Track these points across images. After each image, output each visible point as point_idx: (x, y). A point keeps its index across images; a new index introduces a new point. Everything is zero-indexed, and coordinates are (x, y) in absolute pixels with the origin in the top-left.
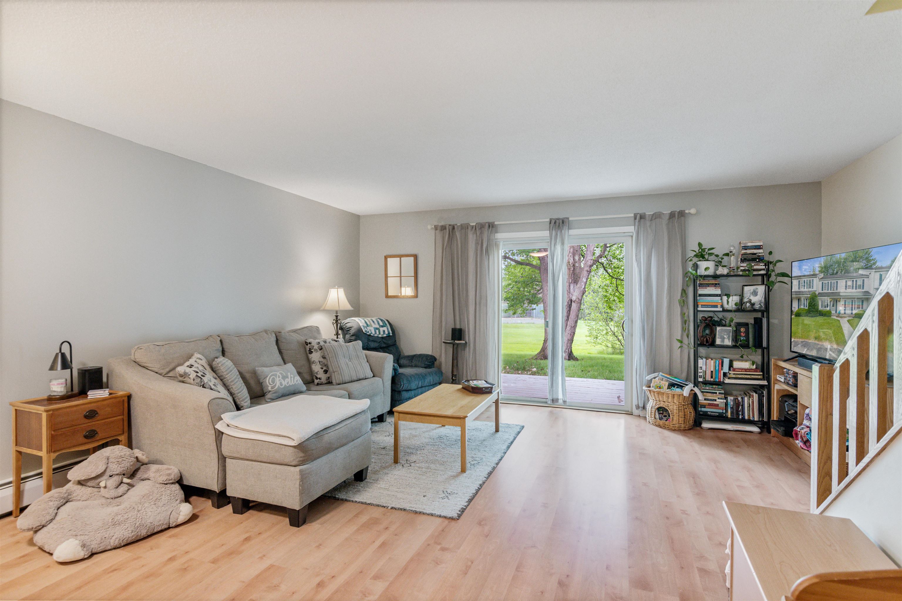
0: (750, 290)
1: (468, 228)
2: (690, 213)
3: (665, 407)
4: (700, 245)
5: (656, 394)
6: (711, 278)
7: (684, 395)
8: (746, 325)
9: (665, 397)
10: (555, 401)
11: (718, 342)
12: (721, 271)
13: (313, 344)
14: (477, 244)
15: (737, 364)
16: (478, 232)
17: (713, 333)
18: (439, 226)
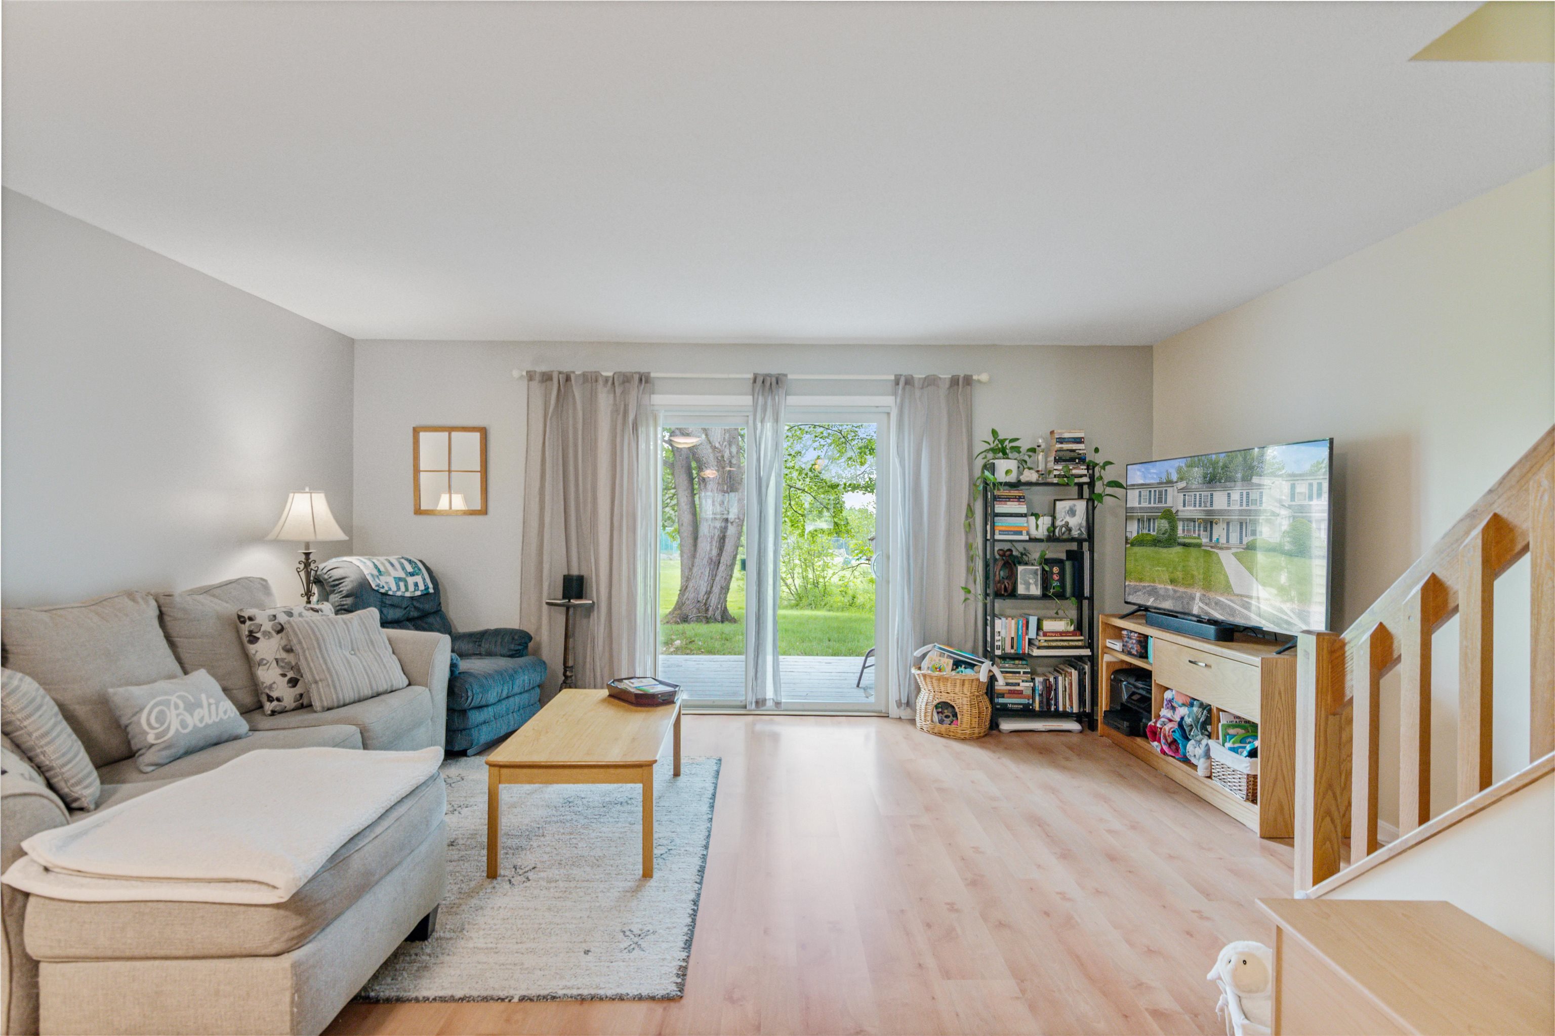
0: (1065, 507)
1: (596, 381)
2: (979, 381)
3: (949, 702)
4: (994, 433)
5: (934, 681)
6: (1008, 487)
7: (981, 680)
8: (1059, 562)
9: (949, 685)
10: (760, 704)
11: (1021, 590)
12: (1027, 477)
13: (258, 621)
14: (615, 411)
15: (1048, 625)
16: (618, 390)
17: (1012, 576)
18: (537, 372)
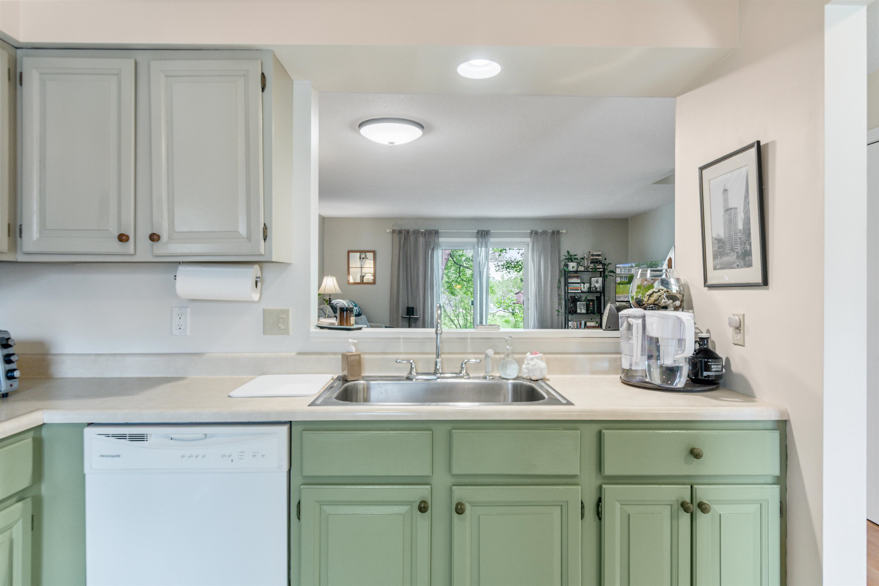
0: (595, 280)
1: (418, 233)
2: (562, 232)
4: (568, 252)
6: (573, 273)
8: (593, 301)
11: (579, 311)
12: (580, 269)
14: (425, 244)
15: (588, 324)
16: (427, 237)
17: (575, 306)
18: (395, 230)
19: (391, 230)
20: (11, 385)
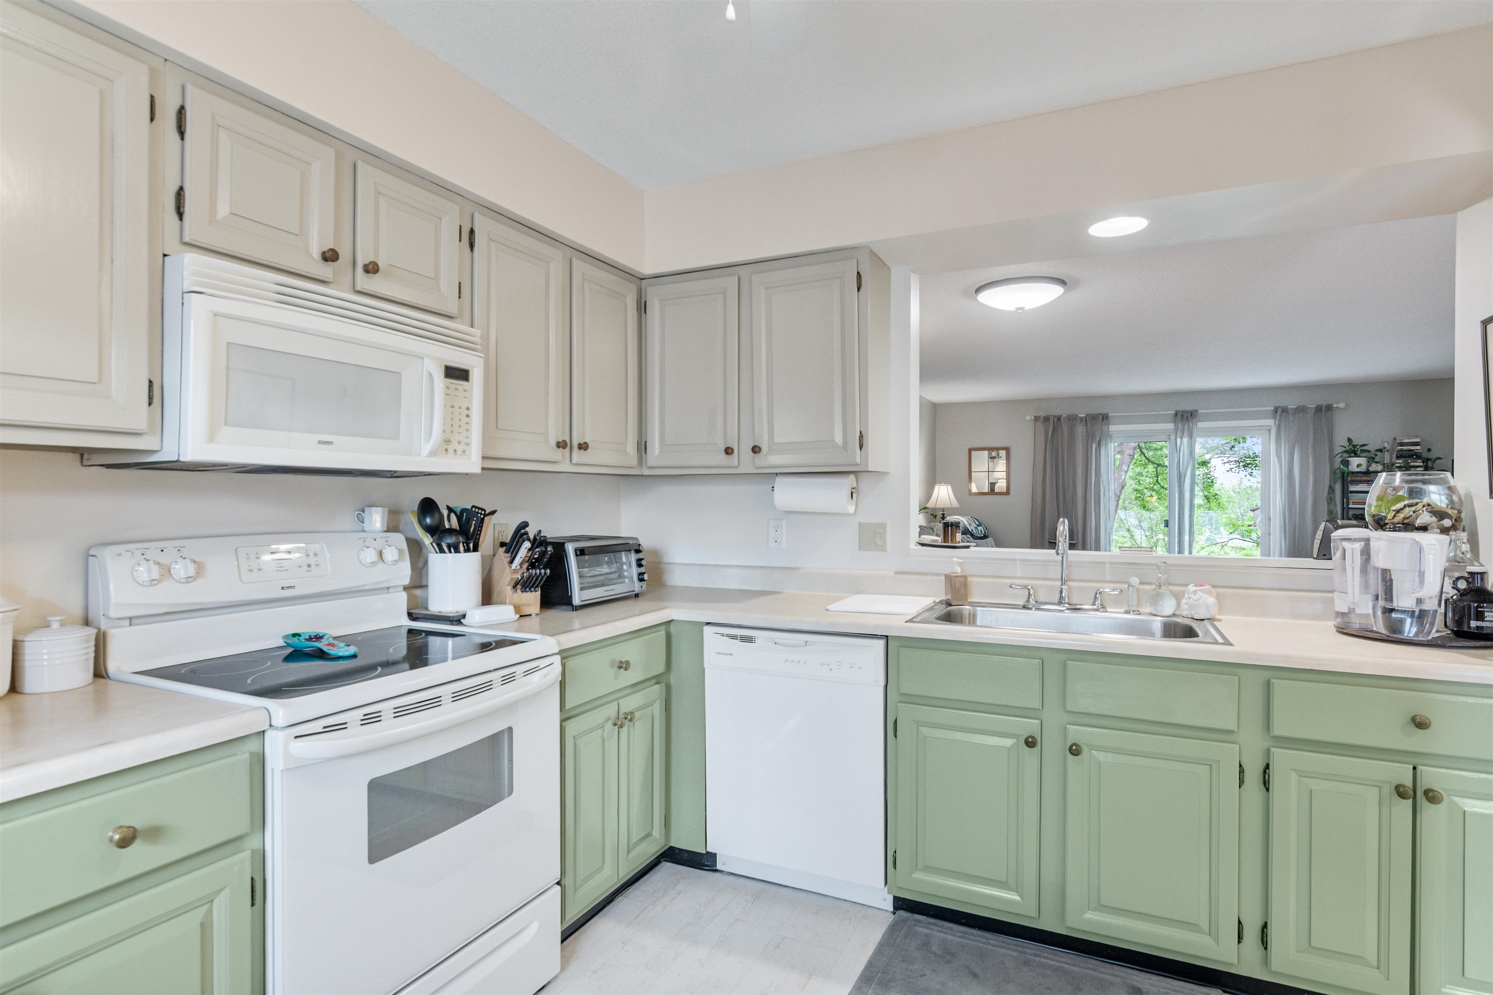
1: (1075, 419)
2: (1338, 407)
4: (1350, 440)
6: (1361, 475)
12: (1375, 468)
14: (1087, 435)
16: (1089, 425)
18: (1039, 417)
19: (1033, 418)
20: (642, 587)
